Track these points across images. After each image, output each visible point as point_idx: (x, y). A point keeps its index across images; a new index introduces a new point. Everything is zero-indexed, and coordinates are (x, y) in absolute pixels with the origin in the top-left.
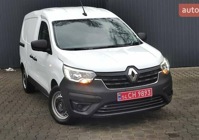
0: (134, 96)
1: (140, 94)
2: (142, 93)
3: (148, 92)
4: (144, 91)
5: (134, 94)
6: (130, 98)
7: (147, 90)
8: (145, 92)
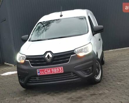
0: (49, 72)
1: (53, 71)
2: (55, 70)
3: (59, 69)
4: (56, 69)
5: (49, 70)
6: (46, 73)
8: (58, 70)
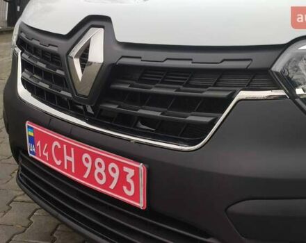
0: (69, 163)
1: (89, 166)
2: (98, 170)
3: (123, 175)
4: (107, 161)
6: (57, 164)
7: (121, 165)
8: (113, 171)
